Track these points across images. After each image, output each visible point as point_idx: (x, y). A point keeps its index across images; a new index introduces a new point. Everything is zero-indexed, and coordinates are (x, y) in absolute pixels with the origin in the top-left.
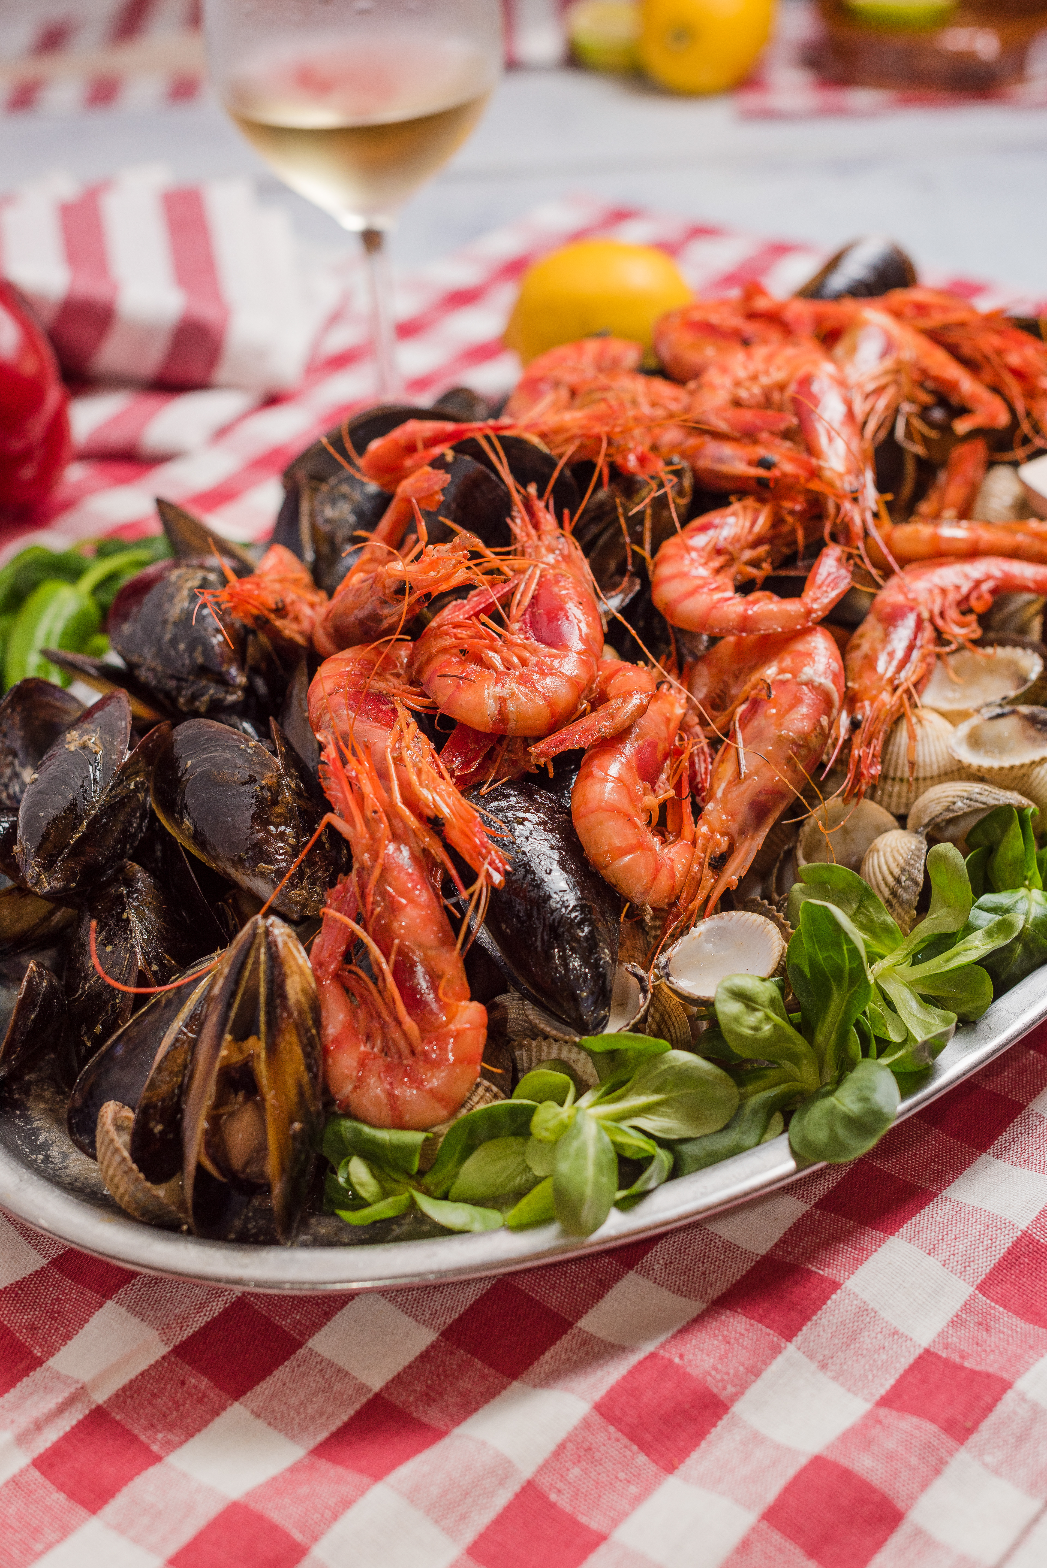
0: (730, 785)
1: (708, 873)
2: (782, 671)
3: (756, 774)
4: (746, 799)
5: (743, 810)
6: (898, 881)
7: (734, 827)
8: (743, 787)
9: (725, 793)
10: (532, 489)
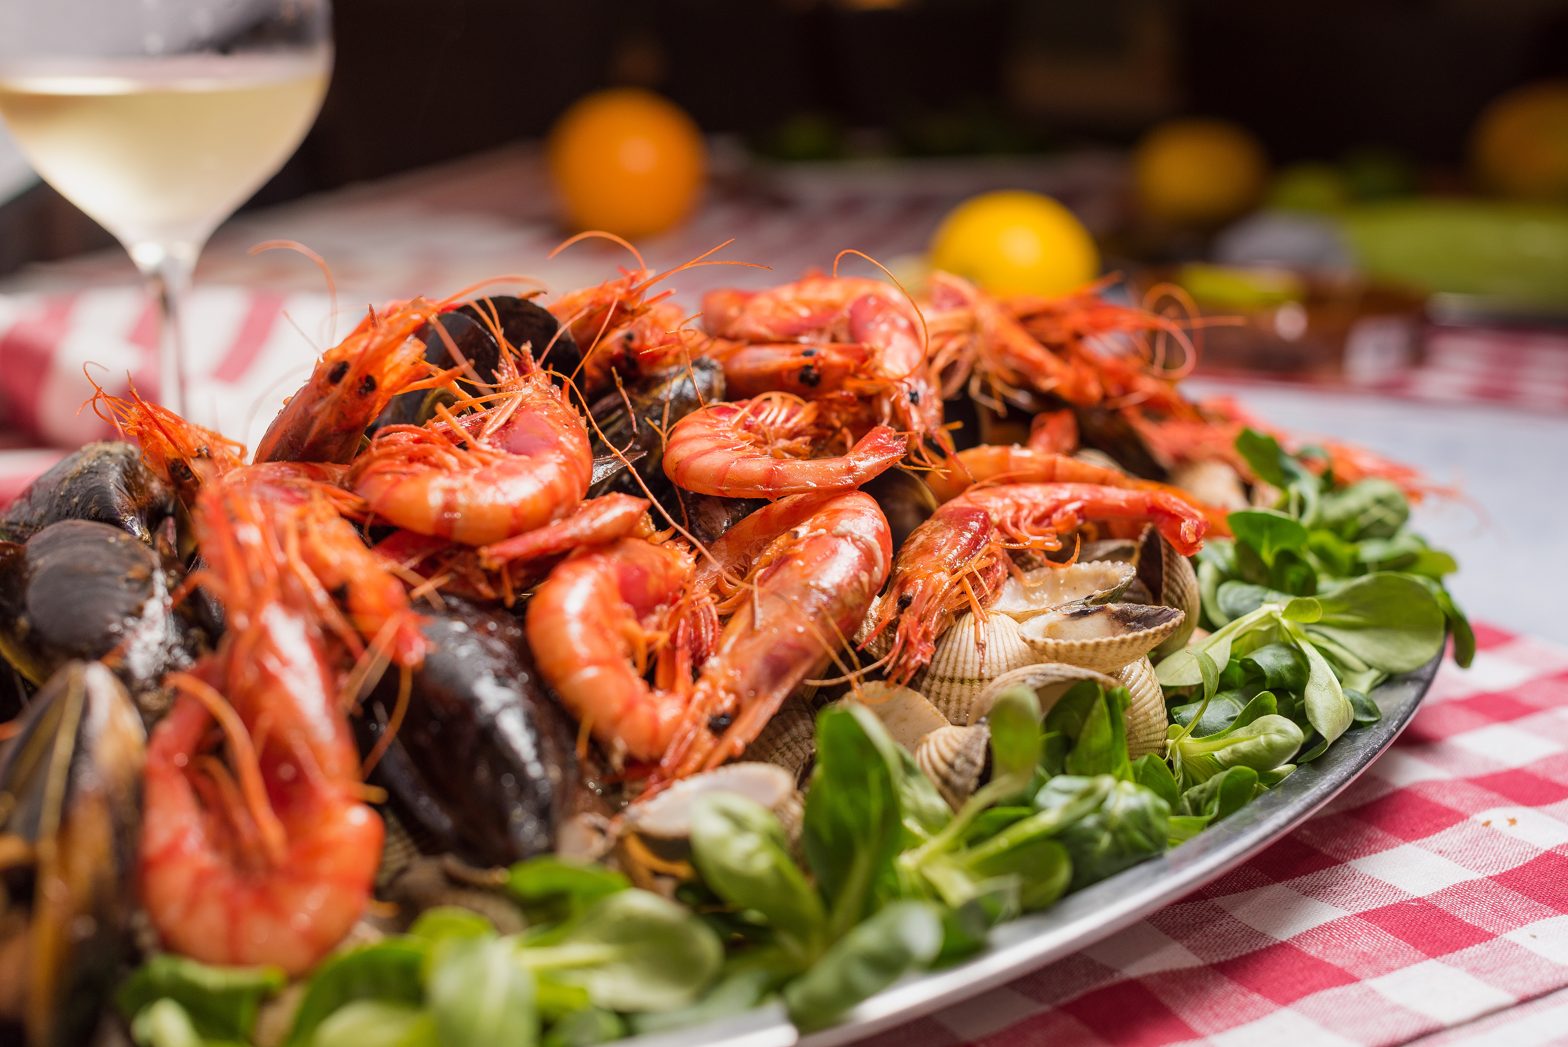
0: (741, 638)
1: (706, 736)
2: (814, 528)
3: (775, 624)
4: (760, 652)
5: (756, 664)
6: (951, 766)
7: (743, 684)
8: (757, 640)
9: (734, 648)
10: (527, 348)
